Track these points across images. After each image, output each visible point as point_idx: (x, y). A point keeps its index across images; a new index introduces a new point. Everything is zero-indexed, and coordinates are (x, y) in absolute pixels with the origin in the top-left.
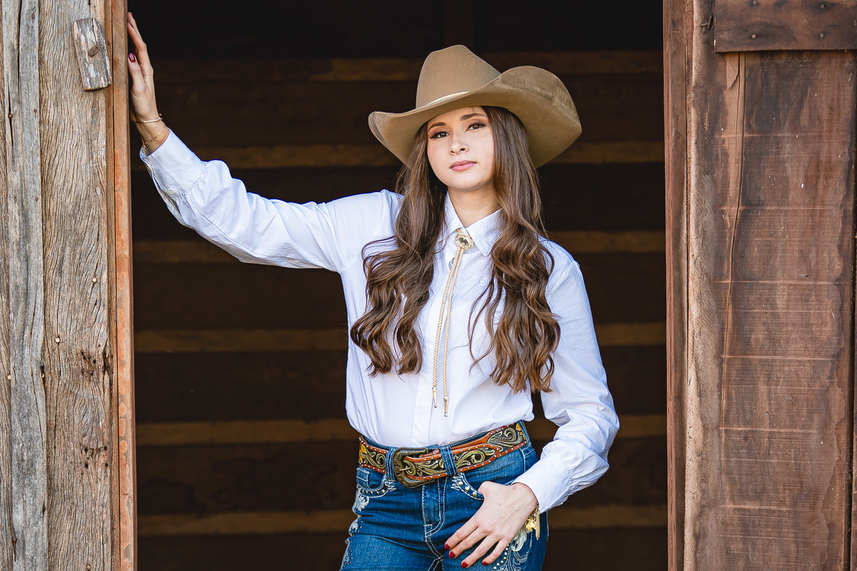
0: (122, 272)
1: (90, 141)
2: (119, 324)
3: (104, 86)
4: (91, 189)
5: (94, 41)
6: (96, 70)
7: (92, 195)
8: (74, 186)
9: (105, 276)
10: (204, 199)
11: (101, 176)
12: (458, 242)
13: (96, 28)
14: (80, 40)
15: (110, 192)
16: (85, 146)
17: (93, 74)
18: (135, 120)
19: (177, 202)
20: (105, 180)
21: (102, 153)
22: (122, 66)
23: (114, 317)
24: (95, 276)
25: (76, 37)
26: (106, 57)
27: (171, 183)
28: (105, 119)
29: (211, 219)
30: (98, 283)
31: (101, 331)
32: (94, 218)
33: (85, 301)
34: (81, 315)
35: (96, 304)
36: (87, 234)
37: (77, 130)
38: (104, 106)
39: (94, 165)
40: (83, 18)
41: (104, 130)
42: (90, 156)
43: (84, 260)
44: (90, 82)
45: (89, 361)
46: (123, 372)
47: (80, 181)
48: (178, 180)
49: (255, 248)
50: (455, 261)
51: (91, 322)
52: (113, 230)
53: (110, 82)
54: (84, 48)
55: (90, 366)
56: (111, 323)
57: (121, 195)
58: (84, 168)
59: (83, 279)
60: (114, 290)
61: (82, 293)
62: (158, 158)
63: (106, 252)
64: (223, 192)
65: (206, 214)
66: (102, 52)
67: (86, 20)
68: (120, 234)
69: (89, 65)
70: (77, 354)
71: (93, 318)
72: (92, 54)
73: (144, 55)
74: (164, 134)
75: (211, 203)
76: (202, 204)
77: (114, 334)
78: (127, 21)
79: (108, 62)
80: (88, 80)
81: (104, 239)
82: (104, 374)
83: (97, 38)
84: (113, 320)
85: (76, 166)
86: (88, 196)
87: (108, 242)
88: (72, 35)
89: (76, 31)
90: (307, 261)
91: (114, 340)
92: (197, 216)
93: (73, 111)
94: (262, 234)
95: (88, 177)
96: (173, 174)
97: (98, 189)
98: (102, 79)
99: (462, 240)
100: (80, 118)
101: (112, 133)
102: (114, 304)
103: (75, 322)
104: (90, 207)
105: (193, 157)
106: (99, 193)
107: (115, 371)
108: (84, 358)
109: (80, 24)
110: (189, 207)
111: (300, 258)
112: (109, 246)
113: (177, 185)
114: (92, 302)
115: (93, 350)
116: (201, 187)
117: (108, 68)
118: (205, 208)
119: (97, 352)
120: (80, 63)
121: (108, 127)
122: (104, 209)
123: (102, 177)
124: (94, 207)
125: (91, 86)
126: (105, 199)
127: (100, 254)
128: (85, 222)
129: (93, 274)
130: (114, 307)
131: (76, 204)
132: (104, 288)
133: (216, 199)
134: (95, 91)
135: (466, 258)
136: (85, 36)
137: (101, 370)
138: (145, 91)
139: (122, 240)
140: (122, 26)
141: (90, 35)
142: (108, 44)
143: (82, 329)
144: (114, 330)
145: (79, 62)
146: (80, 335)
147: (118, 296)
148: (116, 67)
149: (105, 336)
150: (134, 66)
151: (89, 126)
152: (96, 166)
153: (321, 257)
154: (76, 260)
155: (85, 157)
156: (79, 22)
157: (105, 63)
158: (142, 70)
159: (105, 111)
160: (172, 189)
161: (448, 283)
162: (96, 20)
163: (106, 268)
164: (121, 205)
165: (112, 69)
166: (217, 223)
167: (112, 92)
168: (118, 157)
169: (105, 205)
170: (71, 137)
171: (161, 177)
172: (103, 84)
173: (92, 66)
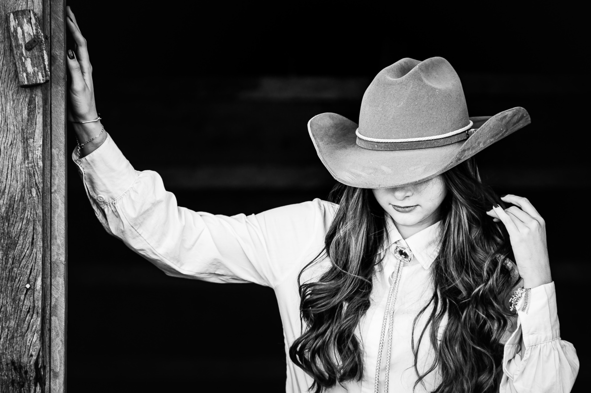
0: (58, 278)
1: (25, 140)
2: (53, 334)
3: (42, 82)
4: (26, 190)
5: (32, 34)
6: (33, 65)
7: (27, 196)
8: (8, 187)
9: (39, 283)
10: (135, 209)
11: (36, 177)
12: (398, 255)
13: (33, 21)
14: (17, 33)
15: (46, 193)
16: (20, 145)
17: (30, 69)
18: (72, 119)
19: (106, 210)
20: (41, 181)
21: (39, 153)
22: (61, 61)
23: (47, 325)
24: (28, 282)
25: (12, 29)
26: (45, 52)
27: (102, 189)
28: (42, 116)
29: (140, 231)
30: (33, 289)
31: (34, 340)
32: (28, 221)
33: (17, 308)
34: (12, 323)
35: (28, 312)
36: (21, 237)
37: (12, 127)
38: (41, 103)
39: (30, 165)
40: (20, 9)
41: (41, 128)
42: (26, 156)
43: (17, 265)
44: (27, 77)
45: (20, 372)
46: (55, 385)
47: (15, 182)
48: (110, 188)
49: (182, 265)
50: (395, 275)
51: (24, 330)
52: (49, 235)
53: (48, 78)
54: (21, 42)
55: (21, 377)
56: (45, 332)
57: (58, 197)
58: (18, 168)
59: (16, 285)
60: (48, 297)
61: (14, 300)
62: (92, 162)
63: (41, 256)
64: (155, 204)
65: (136, 225)
66: (40, 46)
67: (23, 12)
68: (56, 239)
69: (25, 59)
70: (7, 364)
71: (26, 326)
72: (29, 47)
73: (84, 52)
74: (101, 137)
75: (142, 214)
76: (133, 215)
77: (47, 344)
78: (66, 15)
79: (46, 57)
80: (25, 75)
81: (40, 243)
82: (36, 386)
83: (34, 31)
84: (47, 329)
85: (10, 166)
86: (22, 198)
87: (43, 246)
88: (8, 28)
89: (13, 23)
90: (237, 277)
91: (47, 350)
92: (125, 226)
93: (8, 108)
94: (190, 249)
95: (23, 178)
96: (105, 181)
97: (34, 191)
98: (40, 74)
99: (401, 253)
100: (16, 115)
101: (49, 132)
102: (48, 312)
103: (7, 330)
104: (24, 210)
105: (128, 166)
106: (34, 194)
107: (47, 383)
108: (15, 369)
109: (17, 15)
110: (118, 216)
111: (230, 274)
112: (44, 251)
113: (108, 192)
114: (25, 309)
115: (25, 359)
116: (133, 197)
117: (46, 63)
118: (136, 219)
119: (28, 362)
120: (17, 57)
121: (45, 125)
122: (40, 211)
123: (38, 179)
124: (29, 209)
125: (28, 82)
126: (40, 201)
127: (34, 259)
128: (18, 226)
129: (26, 279)
130: (48, 316)
131: (10, 206)
132: (38, 294)
133: (148, 210)
134: (32, 87)
135: (406, 271)
136: (22, 28)
137: (33, 382)
138: (84, 89)
139: (58, 245)
140: (61, 19)
141: (26, 27)
142: (46, 38)
143: (13, 337)
144: (47, 339)
145: (15, 56)
146: (11, 344)
147: (53, 303)
148: (55, 63)
149: (38, 347)
150: (73, 63)
151: (25, 124)
152: (32, 167)
153: (252, 272)
154: (9, 265)
155: (20, 157)
156: (16, 14)
157: (43, 58)
158: (81, 68)
159: (41, 109)
160: (102, 196)
161: (389, 299)
162: (33, 11)
163: (41, 273)
164: (58, 208)
165: (50, 65)
166: (145, 235)
167: (49, 88)
168: (55, 157)
169: (40, 207)
170: (5, 135)
171: (92, 182)
172: (41, 79)
173: (29, 60)
